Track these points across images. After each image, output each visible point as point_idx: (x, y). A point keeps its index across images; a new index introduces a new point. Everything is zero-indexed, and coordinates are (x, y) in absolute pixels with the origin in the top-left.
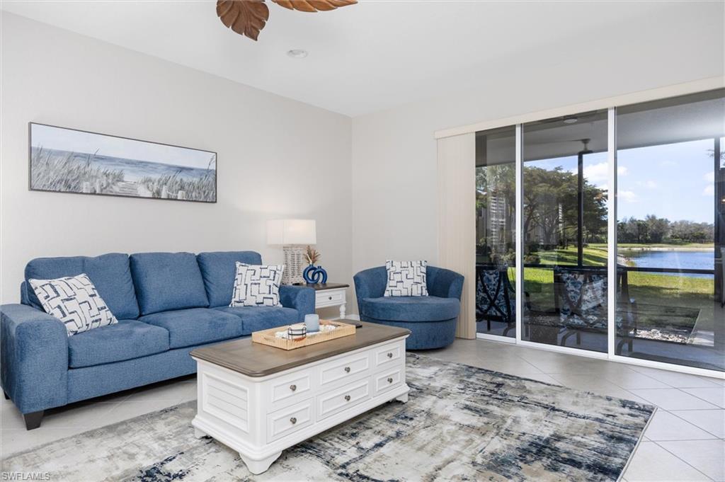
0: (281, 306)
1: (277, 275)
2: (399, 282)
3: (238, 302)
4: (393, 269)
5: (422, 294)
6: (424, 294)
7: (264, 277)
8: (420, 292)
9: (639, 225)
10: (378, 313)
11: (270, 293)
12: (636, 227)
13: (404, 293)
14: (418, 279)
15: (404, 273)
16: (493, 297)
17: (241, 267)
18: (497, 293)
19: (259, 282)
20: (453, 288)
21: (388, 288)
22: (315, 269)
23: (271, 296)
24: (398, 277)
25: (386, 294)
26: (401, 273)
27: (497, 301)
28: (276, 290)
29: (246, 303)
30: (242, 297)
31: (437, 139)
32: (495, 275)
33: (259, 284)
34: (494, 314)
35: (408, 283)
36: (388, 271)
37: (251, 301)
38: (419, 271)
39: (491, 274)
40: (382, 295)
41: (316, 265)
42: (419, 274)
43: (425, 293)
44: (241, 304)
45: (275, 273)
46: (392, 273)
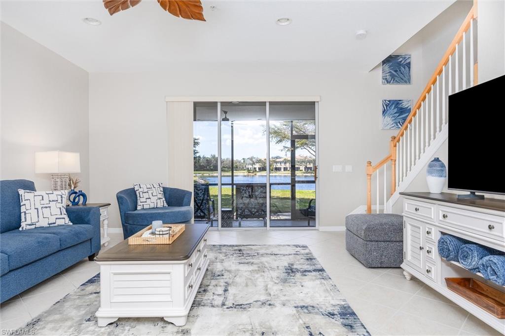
0: (71, 224)
1: (63, 198)
2: (148, 198)
3: (29, 225)
4: (141, 190)
5: (164, 205)
6: (165, 206)
7: (53, 201)
8: (162, 205)
9: (207, 160)
10: (147, 220)
11: (61, 214)
12: (205, 162)
13: (152, 206)
14: (160, 196)
15: (150, 192)
16: (199, 205)
17: (26, 194)
18: (202, 202)
19: (49, 205)
20: (185, 200)
21: (139, 203)
22: (76, 193)
23: (63, 216)
24: (146, 196)
25: (139, 208)
26: (148, 192)
27: (202, 207)
28: (64, 211)
29: (38, 225)
30: (35, 220)
31: (167, 102)
32: (201, 191)
33: (50, 207)
34: (199, 215)
35: (154, 199)
36: (137, 192)
37: (44, 223)
38: (159, 191)
39: (199, 190)
40: (136, 209)
41: (77, 190)
42: (160, 192)
43: (166, 204)
44: (33, 227)
45: (62, 197)
46: (141, 193)
